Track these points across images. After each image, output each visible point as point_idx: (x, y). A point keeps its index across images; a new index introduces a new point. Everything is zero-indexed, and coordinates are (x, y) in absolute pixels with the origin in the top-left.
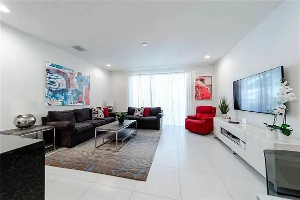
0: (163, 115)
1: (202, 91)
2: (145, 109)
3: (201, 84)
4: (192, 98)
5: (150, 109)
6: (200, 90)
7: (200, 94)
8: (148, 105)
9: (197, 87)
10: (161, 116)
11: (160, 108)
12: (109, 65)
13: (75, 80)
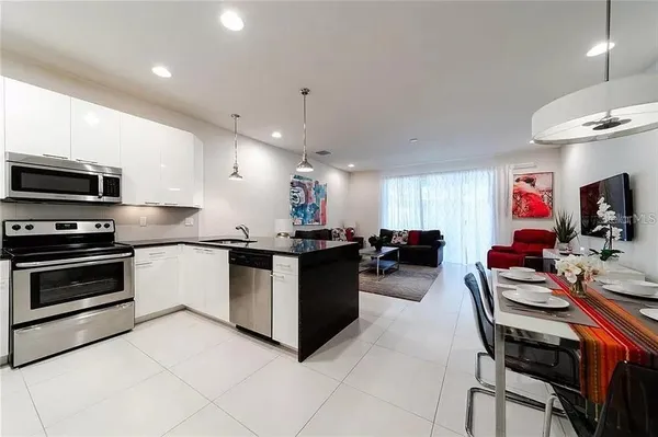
0: (444, 244)
1: (530, 202)
2: (411, 233)
3: (527, 188)
4: (506, 215)
5: (420, 232)
6: (524, 201)
7: (523, 206)
8: (416, 227)
9: (518, 193)
10: (441, 245)
11: (438, 232)
12: (352, 166)
13: (313, 192)
